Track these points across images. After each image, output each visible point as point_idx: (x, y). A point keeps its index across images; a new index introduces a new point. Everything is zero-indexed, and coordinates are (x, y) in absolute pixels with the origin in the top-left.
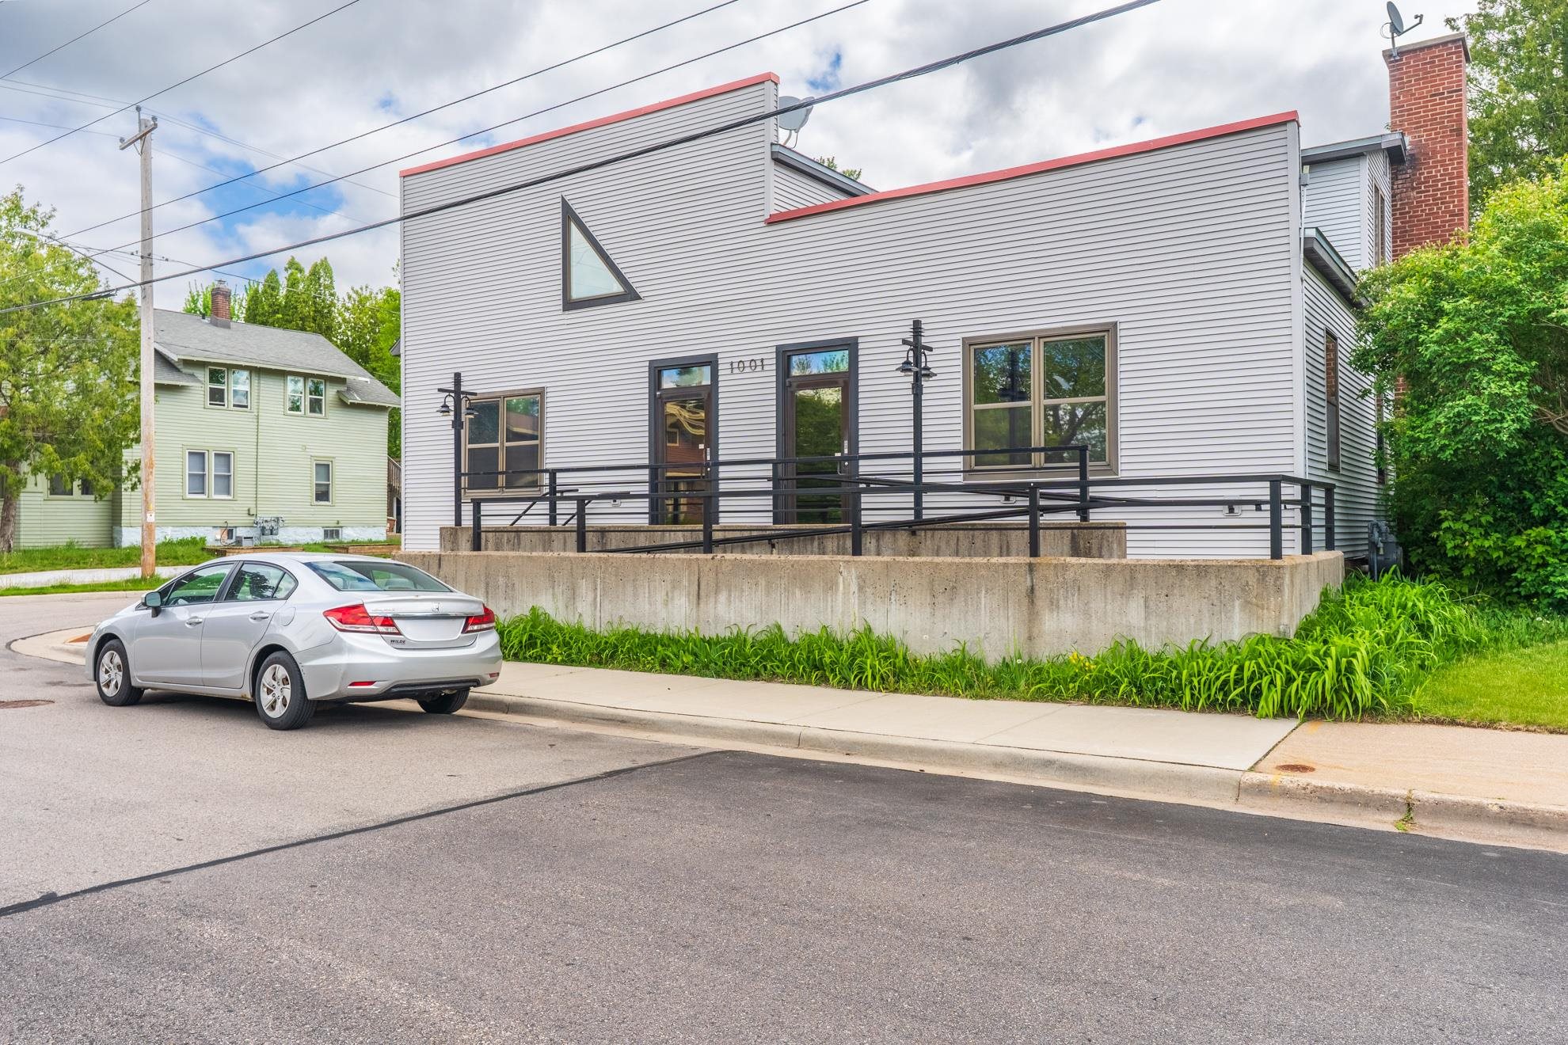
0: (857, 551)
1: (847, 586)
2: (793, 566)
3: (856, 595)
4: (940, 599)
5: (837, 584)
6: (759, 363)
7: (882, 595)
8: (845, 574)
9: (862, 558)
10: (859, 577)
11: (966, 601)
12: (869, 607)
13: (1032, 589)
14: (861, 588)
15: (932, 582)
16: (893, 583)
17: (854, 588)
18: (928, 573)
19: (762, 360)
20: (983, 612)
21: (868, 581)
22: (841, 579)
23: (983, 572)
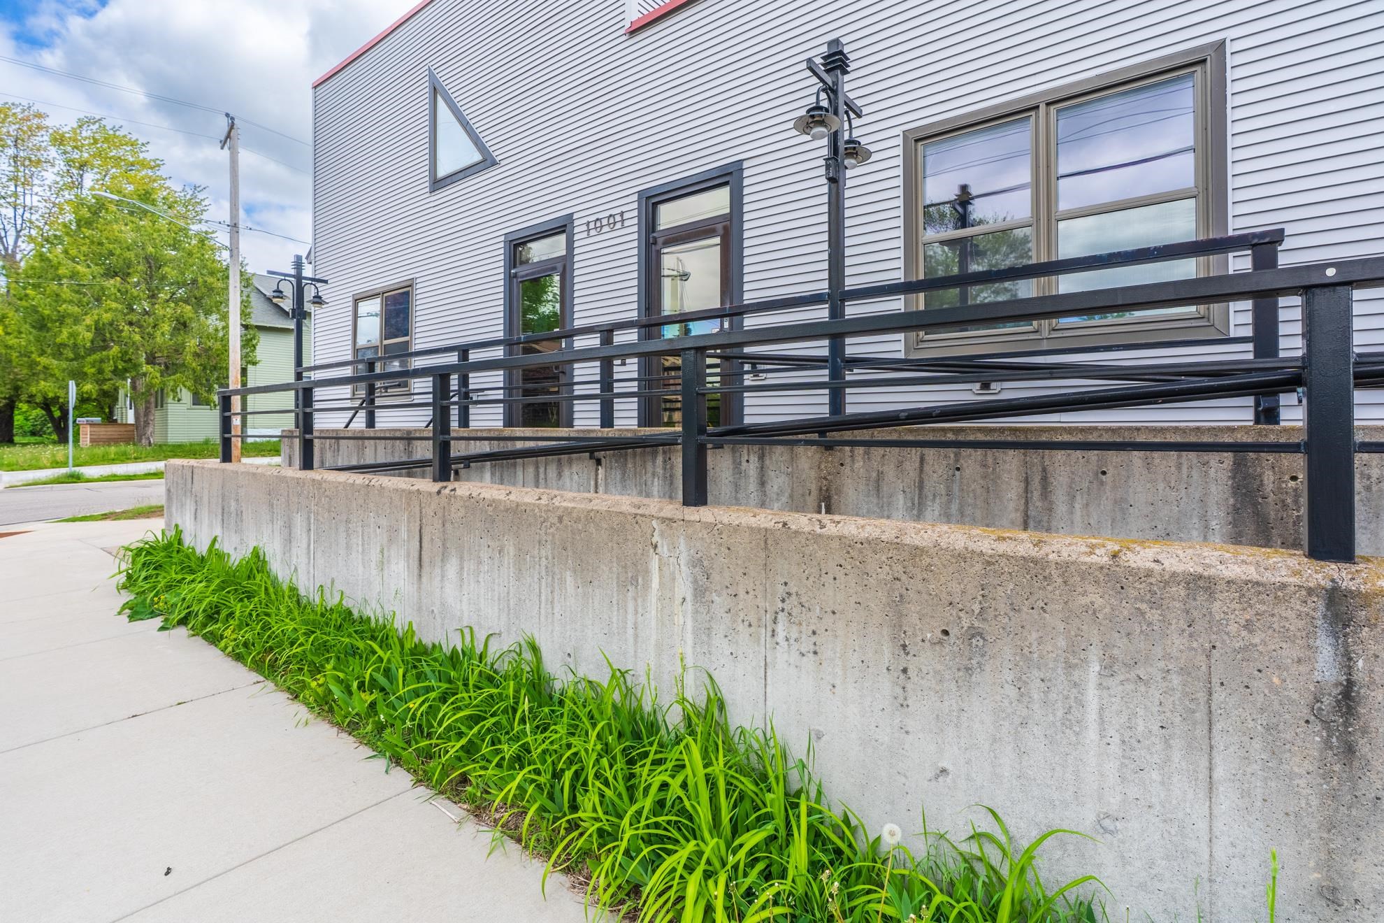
0: (696, 493)
1: (668, 583)
2: (560, 519)
3: (689, 605)
4: (925, 660)
5: (647, 572)
6: (618, 218)
7: (752, 618)
8: (664, 549)
9: (704, 514)
10: (696, 563)
11: (1021, 685)
12: (721, 646)
13: (1348, 697)
14: (700, 592)
15: (897, 605)
16: (781, 590)
17: (684, 588)
18: (884, 573)
19: (622, 214)
20: (1092, 734)
21: (715, 577)
22: (654, 564)
23: (1094, 597)
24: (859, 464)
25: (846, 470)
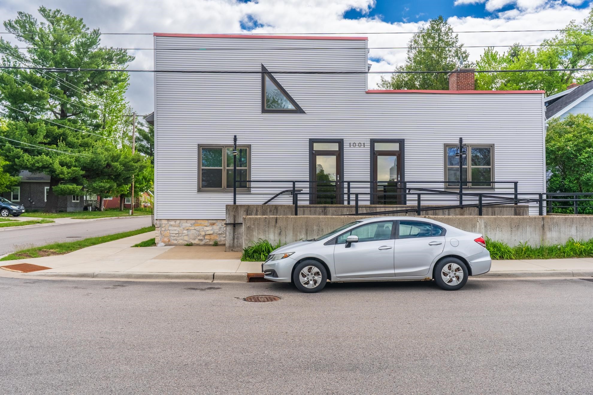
0: (480, 214)
1: (480, 226)
2: (459, 219)
3: (484, 229)
4: (514, 229)
5: (476, 225)
6: (362, 144)
7: (493, 228)
8: (480, 222)
9: (483, 216)
10: (484, 223)
11: (522, 229)
12: (489, 232)
13: (544, 225)
14: (485, 227)
16: (497, 224)
17: (483, 226)
18: (509, 221)
19: (364, 143)
20: (528, 233)
21: (488, 224)
22: (478, 224)
23: (528, 220)
24: (467, 211)
25: (465, 212)
